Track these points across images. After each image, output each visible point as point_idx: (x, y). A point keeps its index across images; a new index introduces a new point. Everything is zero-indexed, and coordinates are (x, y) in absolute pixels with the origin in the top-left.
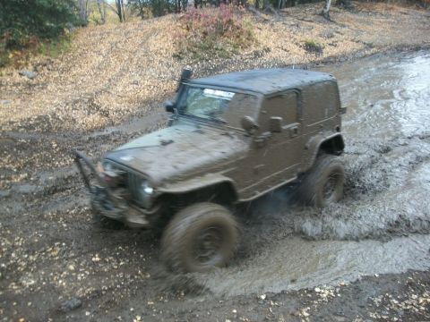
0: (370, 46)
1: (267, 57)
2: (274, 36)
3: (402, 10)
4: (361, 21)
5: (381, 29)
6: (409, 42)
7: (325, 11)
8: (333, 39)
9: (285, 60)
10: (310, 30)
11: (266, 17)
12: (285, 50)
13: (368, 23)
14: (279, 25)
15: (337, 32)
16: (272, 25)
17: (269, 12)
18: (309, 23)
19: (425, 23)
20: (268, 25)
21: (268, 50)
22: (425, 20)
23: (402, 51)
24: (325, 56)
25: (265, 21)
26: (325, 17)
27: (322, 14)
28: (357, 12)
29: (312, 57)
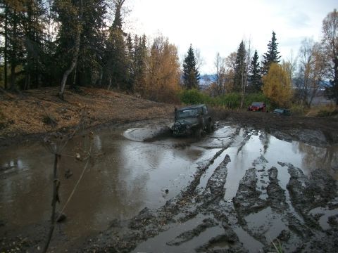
0: (94, 119)
1: (11, 128)
2: (18, 111)
3: (117, 94)
4: (87, 102)
5: (101, 107)
6: (120, 117)
7: (60, 93)
8: (65, 114)
9: (27, 130)
10: (48, 107)
11: (12, 96)
12: (27, 122)
13: (92, 103)
14: (23, 102)
15: (70, 109)
16: (17, 102)
17: (15, 92)
18: (47, 102)
19: (131, 104)
20: (12, 103)
21: (12, 122)
22: (132, 101)
23: (116, 123)
24: (60, 127)
25: (11, 99)
26: (61, 98)
27: (58, 95)
28: (85, 95)
29: (49, 128)
